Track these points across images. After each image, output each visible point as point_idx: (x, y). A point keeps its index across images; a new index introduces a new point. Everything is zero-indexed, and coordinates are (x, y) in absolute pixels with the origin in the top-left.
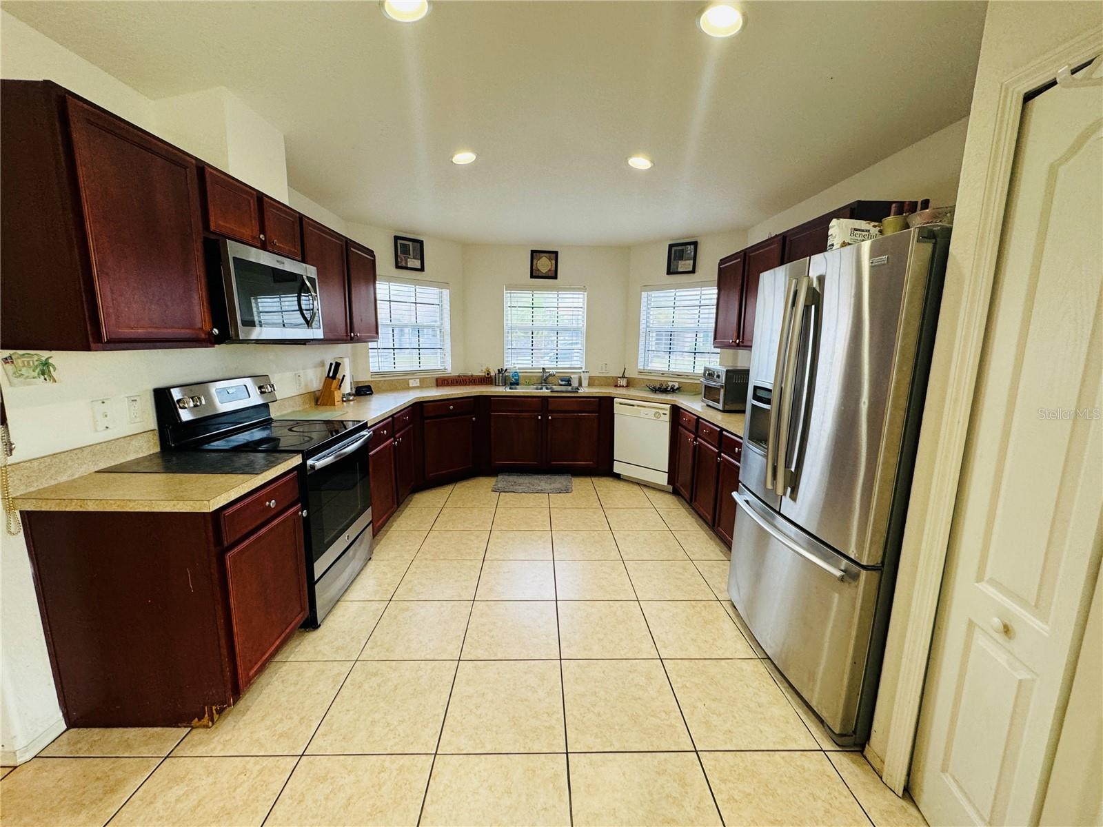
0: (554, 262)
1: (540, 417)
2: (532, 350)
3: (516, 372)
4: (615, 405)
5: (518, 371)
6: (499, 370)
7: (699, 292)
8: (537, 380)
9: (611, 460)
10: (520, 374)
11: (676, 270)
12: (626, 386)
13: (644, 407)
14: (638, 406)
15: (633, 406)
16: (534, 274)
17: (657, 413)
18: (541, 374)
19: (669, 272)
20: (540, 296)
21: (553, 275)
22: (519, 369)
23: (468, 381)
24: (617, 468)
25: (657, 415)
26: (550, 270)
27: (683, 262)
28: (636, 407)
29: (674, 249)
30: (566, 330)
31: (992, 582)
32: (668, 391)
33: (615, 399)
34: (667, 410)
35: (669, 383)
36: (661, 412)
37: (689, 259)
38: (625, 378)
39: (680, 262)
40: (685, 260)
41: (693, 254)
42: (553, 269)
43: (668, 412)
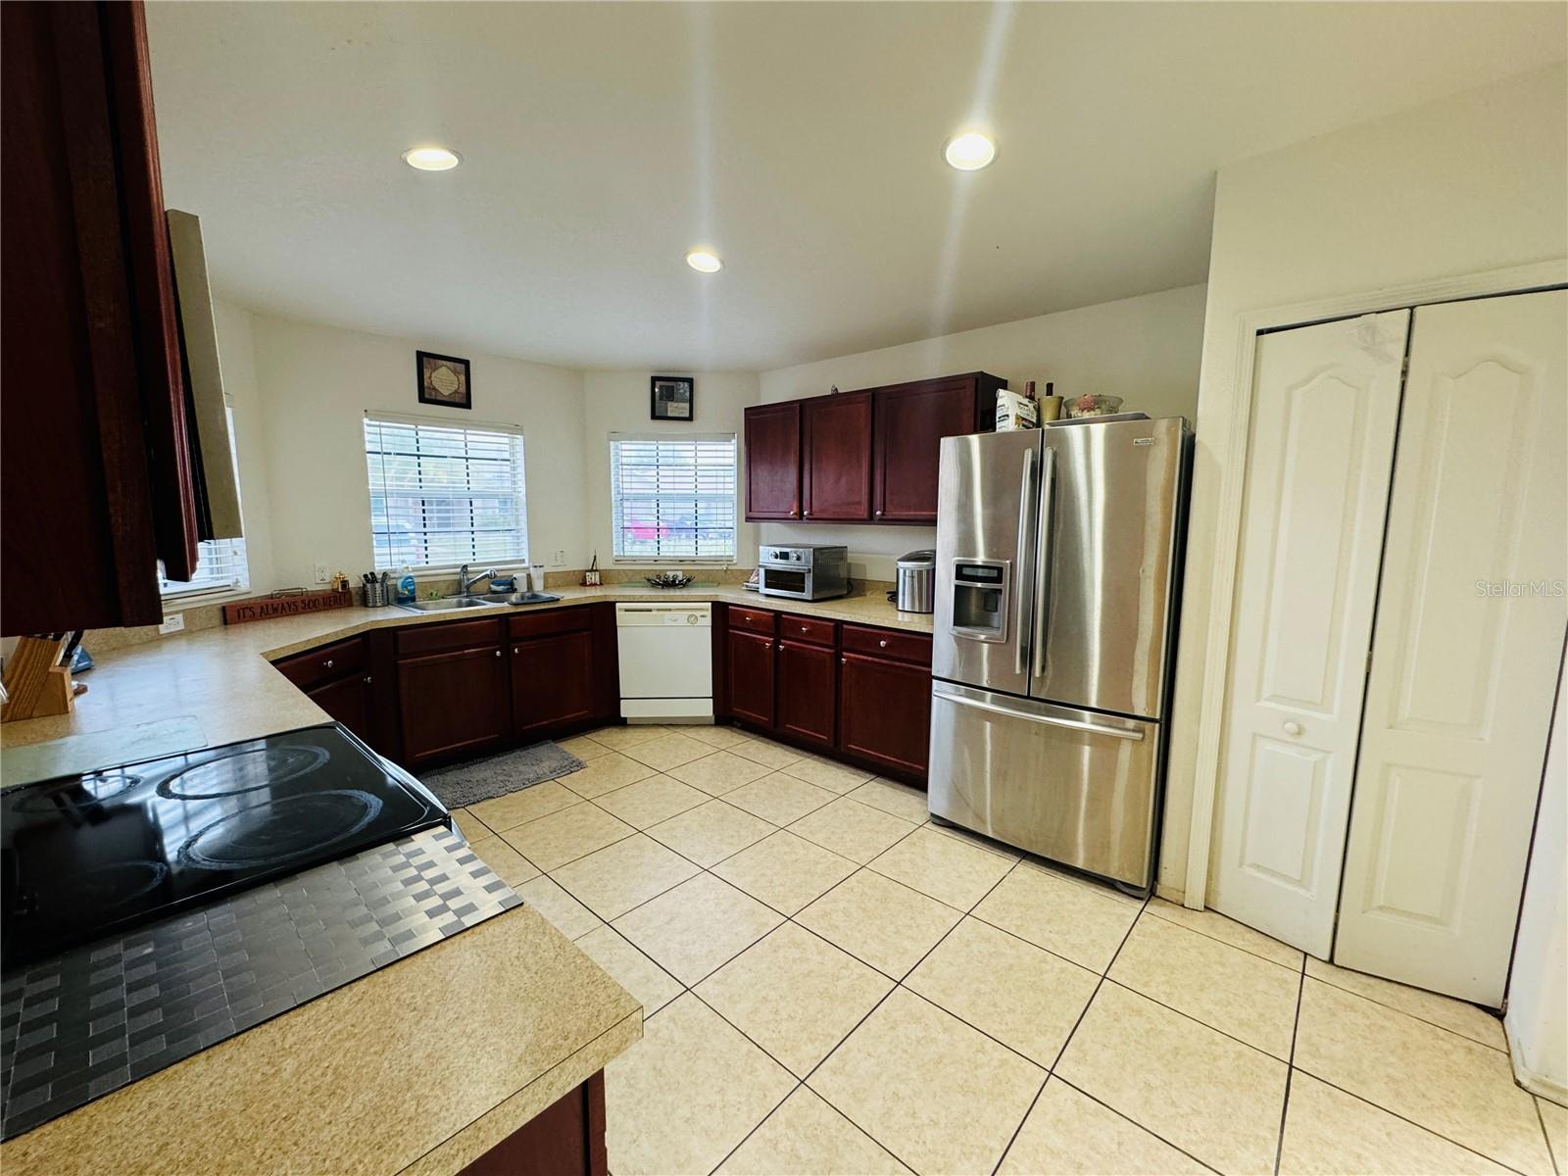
0: (463, 378)
1: (498, 653)
2: (425, 534)
3: (410, 577)
4: (618, 613)
5: (412, 574)
6: (365, 576)
7: (693, 448)
8: (448, 588)
9: (616, 699)
10: (416, 580)
11: (664, 415)
12: (601, 584)
13: (670, 610)
14: (658, 610)
15: (651, 611)
16: (426, 395)
17: (692, 616)
18: (457, 577)
19: (654, 417)
20: (428, 434)
21: (464, 401)
22: (414, 570)
23: (300, 605)
24: (627, 710)
25: (692, 620)
26: (456, 392)
27: (675, 404)
28: (654, 613)
29: (658, 384)
30: (482, 496)
31: (1274, 698)
32: (677, 585)
33: (617, 604)
34: (707, 610)
35: (668, 573)
36: (698, 614)
37: (683, 401)
38: (596, 571)
39: (670, 404)
40: (677, 402)
41: (688, 394)
42: (463, 389)
43: (709, 614)
